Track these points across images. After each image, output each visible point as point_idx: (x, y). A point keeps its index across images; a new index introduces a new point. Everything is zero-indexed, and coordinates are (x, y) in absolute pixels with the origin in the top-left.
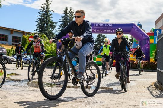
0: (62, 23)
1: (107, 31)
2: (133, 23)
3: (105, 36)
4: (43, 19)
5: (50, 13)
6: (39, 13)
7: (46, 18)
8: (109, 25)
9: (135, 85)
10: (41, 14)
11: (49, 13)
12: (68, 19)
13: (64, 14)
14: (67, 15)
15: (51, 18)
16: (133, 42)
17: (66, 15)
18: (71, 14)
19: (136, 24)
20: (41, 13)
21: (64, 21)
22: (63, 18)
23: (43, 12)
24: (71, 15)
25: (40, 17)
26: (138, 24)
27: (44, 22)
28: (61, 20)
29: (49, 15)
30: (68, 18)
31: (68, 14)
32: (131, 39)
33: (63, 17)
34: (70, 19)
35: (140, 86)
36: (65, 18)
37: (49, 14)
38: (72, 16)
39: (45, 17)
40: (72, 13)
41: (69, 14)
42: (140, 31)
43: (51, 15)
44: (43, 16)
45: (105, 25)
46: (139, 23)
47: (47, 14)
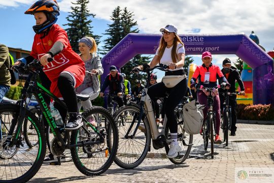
0: (109, 36)
1: (194, 49)
2: (243, 33)
3: (190, 59)
4: (76, 29)
5: (89, 18)
6: (68, 20)
7: (81, 28)
8: (197, 39)
9: (248, 150)
10: (70, 21)
11: (86, 19)
12: (121, 29)
13: (113, 19)
14: (119, 23)
15: (89, 28)
16: (241, 69)
17: (117, 22)
18: (125, 19)
19: (248, 36)
20: (71, 18)
21: (114, 34)
22: (111, 28)
23: (75, 17)
24: (126, 22)
25: (70, 27)
26: (251, 37)
27: (77, 35)
28: (108, 31)
29: (86, 23)
30: (120, 27)
31: (121, 21)
32: (238, 64)
33: (111, 26)
34: (124, 29)
35: (256, 152)
36: (114, 28)
37: (85, 21)
38: (129, 23)
39: (78, 26)
40: (129, 18)
41: (122, 19)
42: (256, 48)
43: (90, 22)
44: (75, 25)
45: (189, 39)
46: (253, 34)
47: (82, 21)
